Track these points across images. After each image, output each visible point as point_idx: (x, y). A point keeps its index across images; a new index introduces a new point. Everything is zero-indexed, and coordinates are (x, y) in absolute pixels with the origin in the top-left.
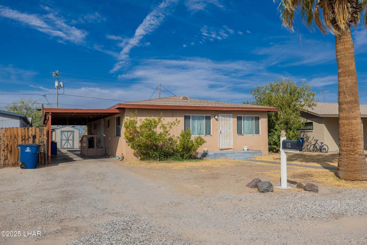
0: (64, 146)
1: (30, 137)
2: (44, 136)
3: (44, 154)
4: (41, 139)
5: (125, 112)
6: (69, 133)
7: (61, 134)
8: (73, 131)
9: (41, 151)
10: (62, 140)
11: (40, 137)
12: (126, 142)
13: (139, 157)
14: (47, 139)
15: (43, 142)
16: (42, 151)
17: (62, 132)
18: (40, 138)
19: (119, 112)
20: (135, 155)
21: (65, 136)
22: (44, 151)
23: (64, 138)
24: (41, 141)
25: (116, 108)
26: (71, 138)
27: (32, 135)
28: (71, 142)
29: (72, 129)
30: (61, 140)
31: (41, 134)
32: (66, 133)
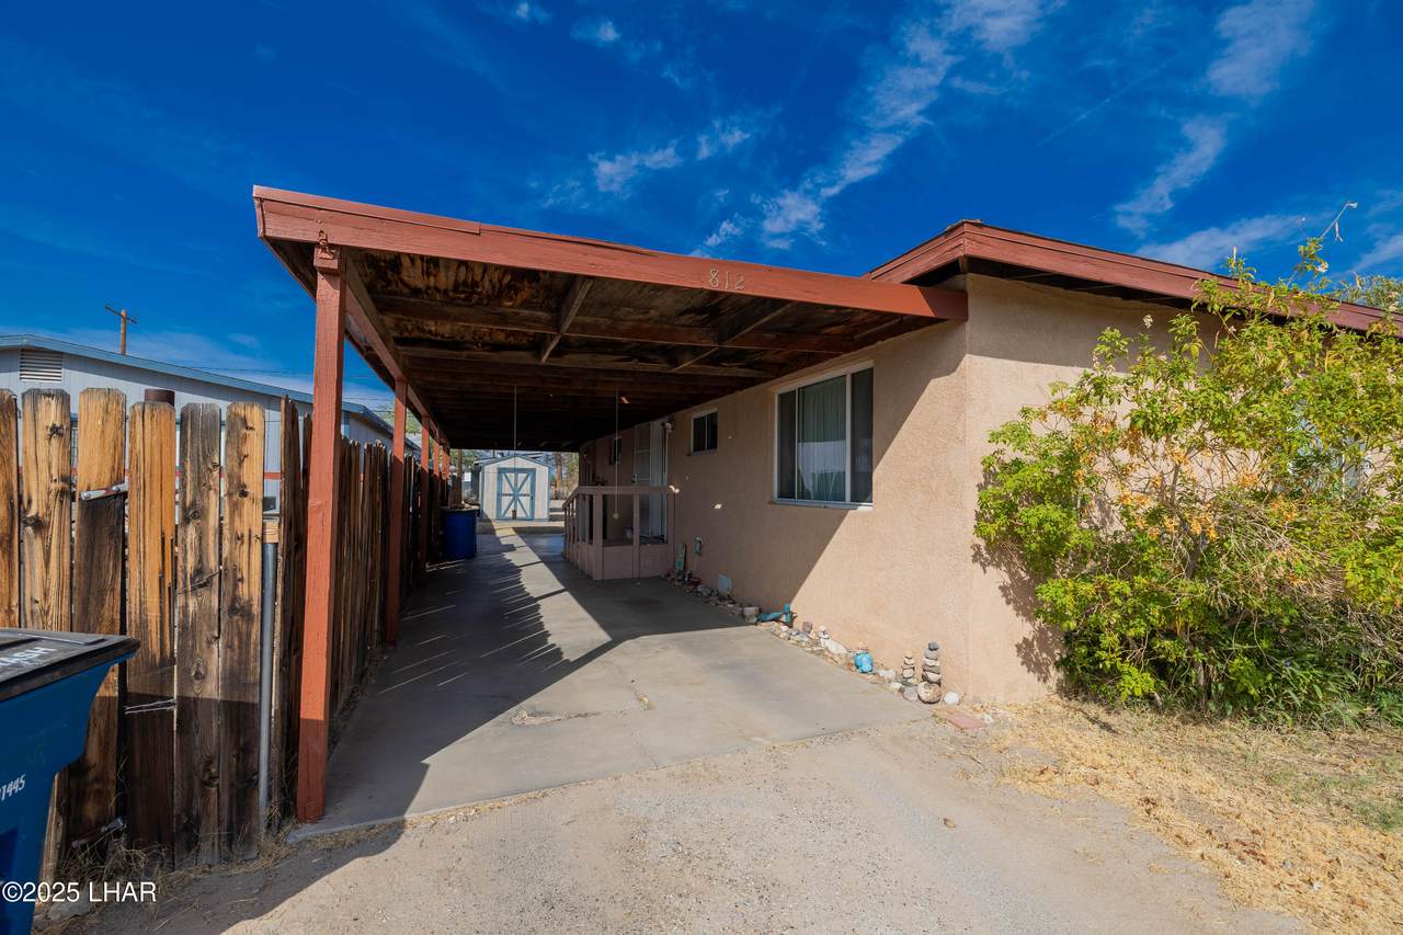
0: (506, 512)
1: (39, 525)
2: (235, 507)
3: (239, 715)
4: (201, 537)
5: (965, 318)
6: (522, 476)
7: (500, 479)
8: (533, 470)
9: (195, 691)
10: (500, 495)
11: (192, 513)
12: (975, 559)
13: (1053, 671)
14: (274, 533)
15: (230, 575)
16: (212, 689)
17: (501, 471)
18: (191, 533)
19: (927, 312)
20: (1024, 648)
21: (509, 481)
22: (236, 676)
23: (507, 489)
24: (199, 571)
25: (908, 276)
26: (526, 489)
27: (67, 493)
28: (525, 501)
29: (531, 465)
30: (498, 495)
31: (202, 485)
32: (511, 476)
